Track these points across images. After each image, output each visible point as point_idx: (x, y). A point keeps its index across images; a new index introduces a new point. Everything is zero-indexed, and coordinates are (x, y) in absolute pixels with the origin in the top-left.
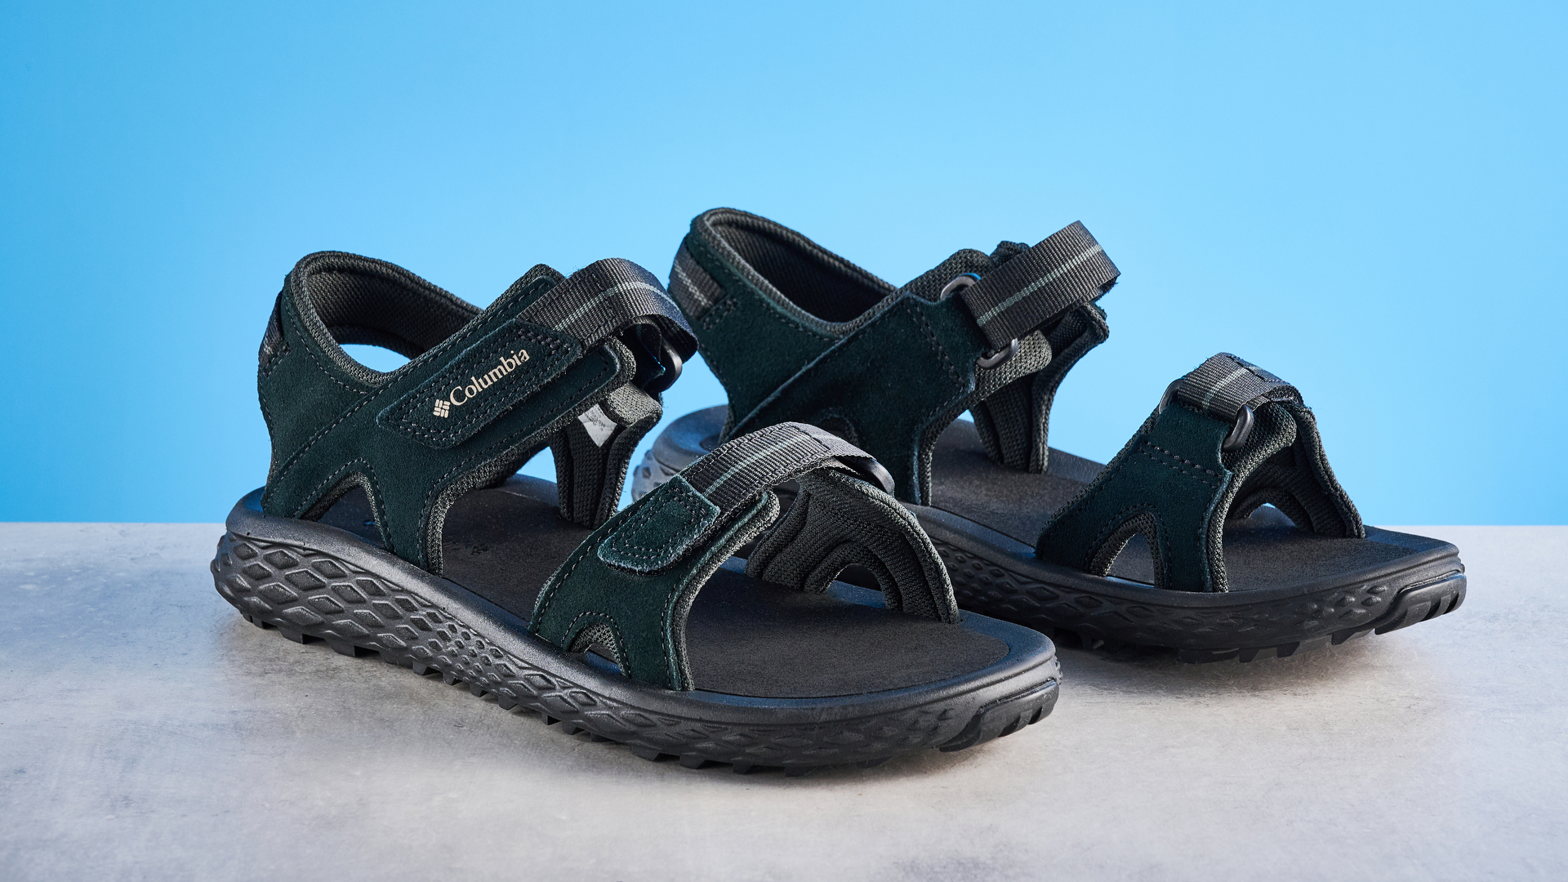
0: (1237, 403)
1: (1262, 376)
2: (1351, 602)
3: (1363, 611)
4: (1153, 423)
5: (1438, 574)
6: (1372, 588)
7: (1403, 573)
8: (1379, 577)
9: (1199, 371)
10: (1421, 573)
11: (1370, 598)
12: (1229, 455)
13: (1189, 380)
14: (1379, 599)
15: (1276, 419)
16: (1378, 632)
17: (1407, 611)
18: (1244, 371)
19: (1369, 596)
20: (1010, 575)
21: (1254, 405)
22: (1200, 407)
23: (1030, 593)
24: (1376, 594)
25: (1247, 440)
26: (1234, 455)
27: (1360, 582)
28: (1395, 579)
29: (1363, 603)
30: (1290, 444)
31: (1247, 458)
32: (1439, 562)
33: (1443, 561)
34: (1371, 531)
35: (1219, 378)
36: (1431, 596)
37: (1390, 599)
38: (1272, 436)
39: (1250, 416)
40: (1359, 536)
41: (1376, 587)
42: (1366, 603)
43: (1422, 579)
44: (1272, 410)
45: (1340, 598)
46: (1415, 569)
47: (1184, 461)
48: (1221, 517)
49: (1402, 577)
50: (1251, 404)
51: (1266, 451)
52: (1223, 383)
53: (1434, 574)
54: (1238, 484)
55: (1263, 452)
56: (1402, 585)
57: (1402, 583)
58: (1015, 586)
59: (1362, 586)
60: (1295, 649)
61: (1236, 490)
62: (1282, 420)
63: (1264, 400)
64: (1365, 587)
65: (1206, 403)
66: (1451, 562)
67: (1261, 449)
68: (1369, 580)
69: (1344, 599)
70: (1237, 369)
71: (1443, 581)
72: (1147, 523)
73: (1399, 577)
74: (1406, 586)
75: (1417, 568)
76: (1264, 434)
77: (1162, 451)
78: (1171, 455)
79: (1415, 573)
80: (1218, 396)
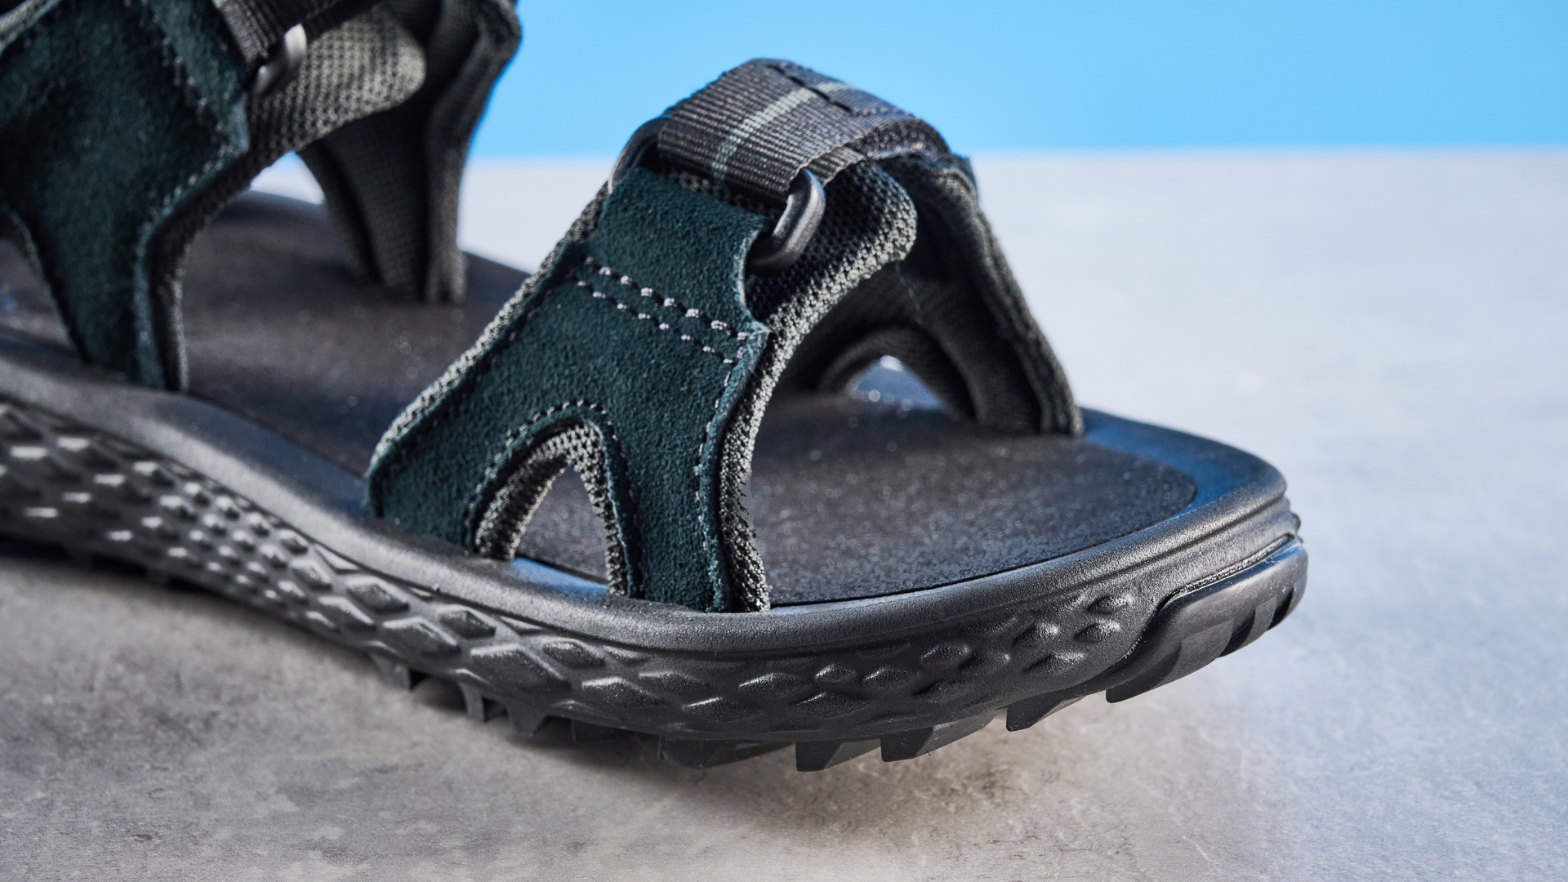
0: (790, 165)
1: (845, 104)
2: (1050, 635)
3: (1079, 656)
4: (598, 213)
5: (1247, 553)
6: (1097, 602)
7: (1169, 560)
8: (1114, 574)
9: (705, 96)
10: (1209, 555)
11: (1094, 626)
12: (766, 283)
13: (682, 117)
14: (1115, 626)
15: (870, 199)
16: (1113, 698)
17: (1179, 649)
18: (804, 95)
19: (1091, 619)
20: (320, 554)
21: (829, 169)
22: (704, 172)
23: (355, 596)
24: (1108, 614)
25: (807, 249)
26: (776, 283)
27: (1069, 589)
28: (1151, 575)
29: (1077, 637)
30: (903, 256)
31: (804, 292)
32: (1249, 523)
33: (1259, 518)
34: (1094, 419)
35: (750, 110)
36: (1234, 609)
37: (1140, 623)
38: (860, 238)
39: (816, 195)
40: (1067, 431)
41: (1106, 598)
42: (1084, 636)
43: (1212, 568)
44: (862, 179)
45: (1023, 628)
46: (1195, 548)
47: (661, 301)
48: (747, 434)
49: (1167, 570)
50: (820, 167)
51: (846, 273)
52: (758, 120)
53: (1238, 554)
54: (784, 354)
55: (840, 277)
56: (1168, 590)
57: (1167, 585)
58: (326, 577)
59: (1075, 598)
60: (922, 743)
61: (778, 367)
62: (883, 201)
63: (852, 157)
64: (1079, 601)
65: (719, 167)
66: (1271, 521)
67: (837, 269)
68: (1091, 583)
69: (1032, 630)
70: (788, 92)
71: (1260, 567)
72: (584, 446)
73: (1161, 571)
74: (1177, 591)
75: (1202, 545)
76: (842, 233)
77: (616, 277)
78: (635, 287)
79: (1195, 556)
80: (748, 149)
